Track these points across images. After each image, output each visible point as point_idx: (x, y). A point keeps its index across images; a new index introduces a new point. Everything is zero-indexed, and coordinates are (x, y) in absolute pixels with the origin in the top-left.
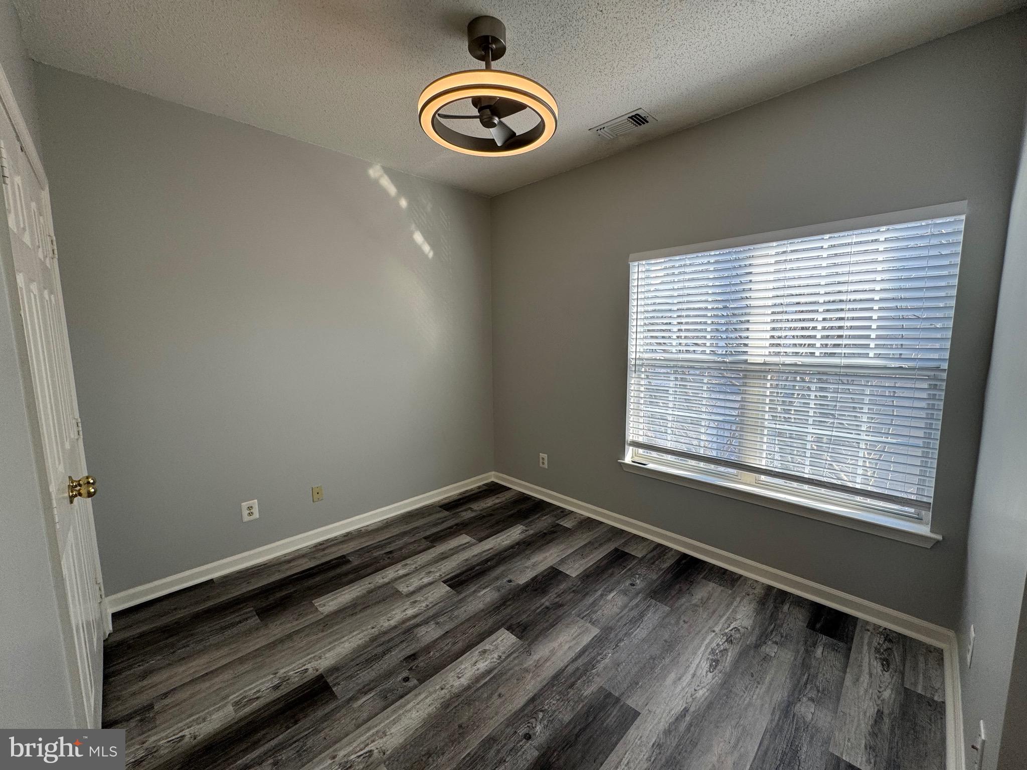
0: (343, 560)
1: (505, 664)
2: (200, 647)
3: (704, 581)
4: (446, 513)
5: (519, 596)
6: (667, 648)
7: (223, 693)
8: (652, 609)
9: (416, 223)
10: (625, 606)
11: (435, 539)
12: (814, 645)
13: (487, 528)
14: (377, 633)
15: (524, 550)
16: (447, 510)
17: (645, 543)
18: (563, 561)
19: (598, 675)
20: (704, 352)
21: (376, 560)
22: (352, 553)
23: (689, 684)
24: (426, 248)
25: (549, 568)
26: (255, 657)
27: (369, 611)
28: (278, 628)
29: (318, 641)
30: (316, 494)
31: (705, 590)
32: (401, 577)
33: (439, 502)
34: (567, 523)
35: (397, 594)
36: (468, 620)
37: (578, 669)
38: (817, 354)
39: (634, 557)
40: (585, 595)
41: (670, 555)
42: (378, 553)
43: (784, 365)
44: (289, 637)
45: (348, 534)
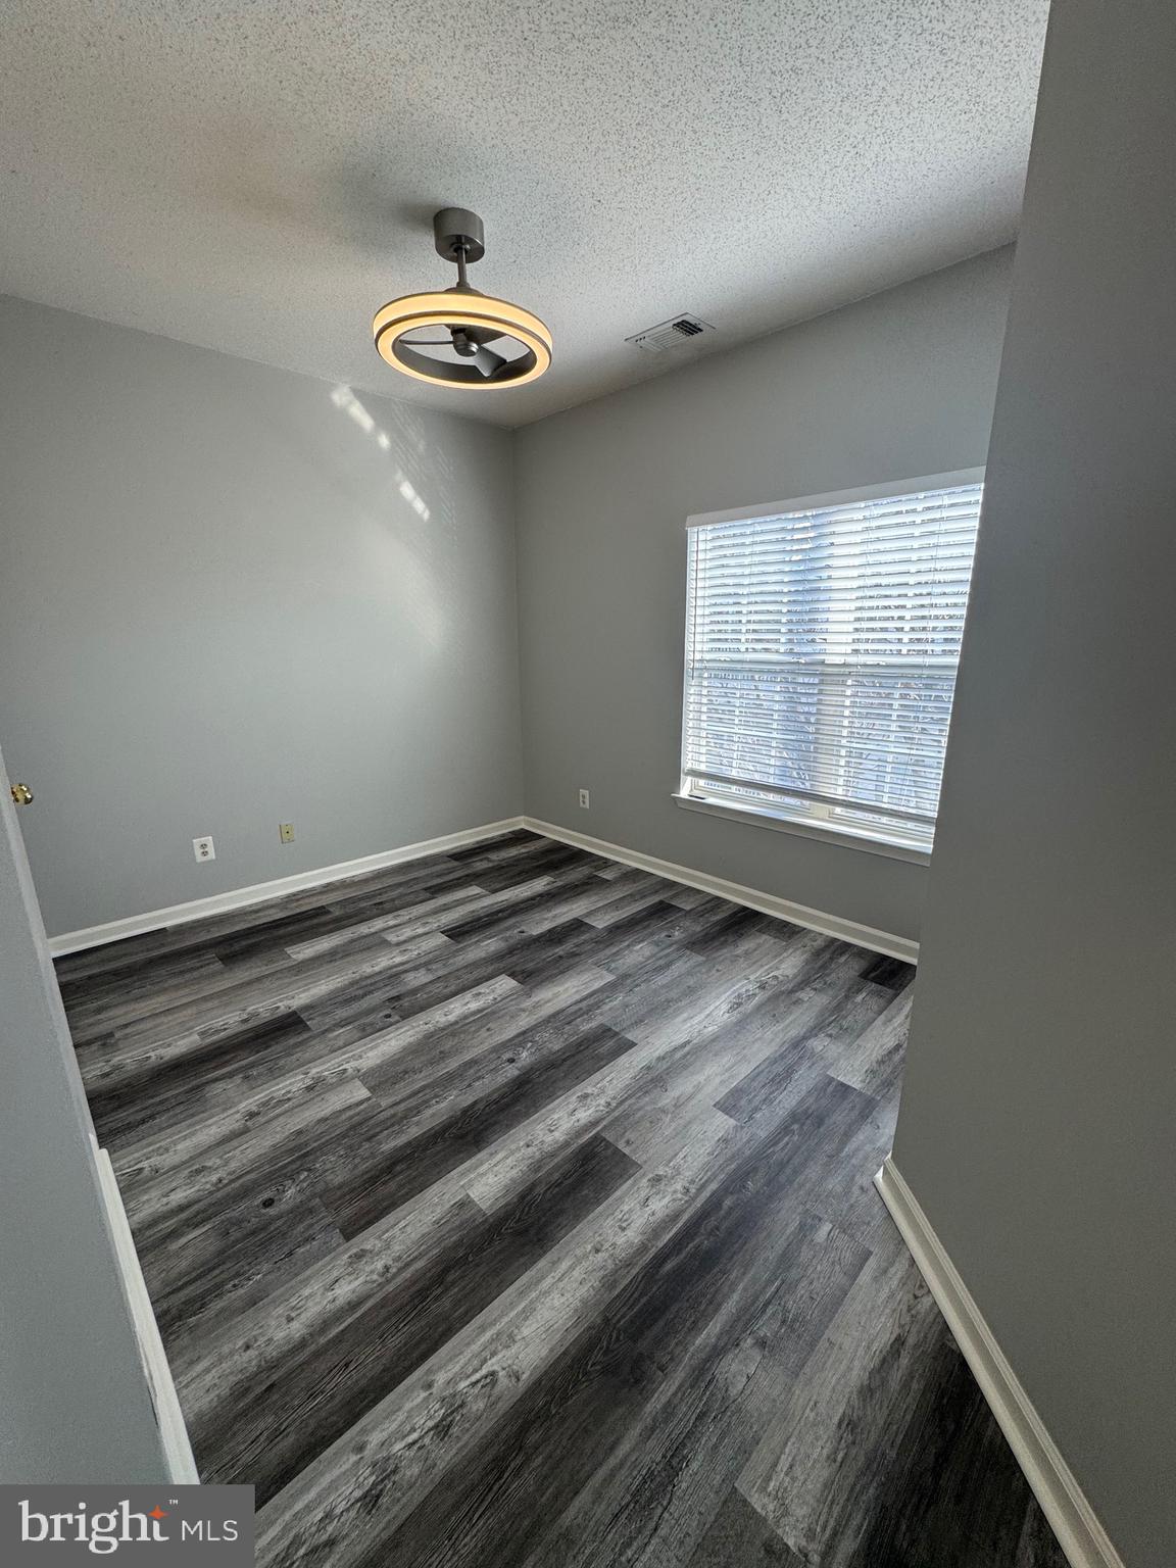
0: (321, 911)
1: (500, 1004)
2: (156, 988)
3: (758, 934)
4: (456, 863)
5: (529, 945)
6: (687, 992)
7: (188, 1025)
8: (685, 959)
9: (403, 470)
10: (653, 956)
11: (436, 891)
12: (859, 991)
13: (505, 880)
14: (358, 978)
15: (547, 902)
16: (456, 860)
17: (698, 896)
18: (589, 914)
19: (601, 1014)
20: (778, 652)
21: (361, 911)
22: (332, 904)
23: (700, 1022)
24: (419, 506)
25: (574, 919)
26: (219, 997)
27: (350, 959)
28: (242, 973)
29: (290, 984)
30: (285, 835)
31: (755, 942)
32: (391, 927)
33: (447, 851)
34: (607, 875)
35: (385, 944)
36: (466, 967)
37: (581, 1009)
38: (904, 652)
39: (680, 910)
40: (608, 946)
41: (725, 908)
42: (365, 904)
43: (865, 665)
44: (259, 980)
45: (328, 884)
